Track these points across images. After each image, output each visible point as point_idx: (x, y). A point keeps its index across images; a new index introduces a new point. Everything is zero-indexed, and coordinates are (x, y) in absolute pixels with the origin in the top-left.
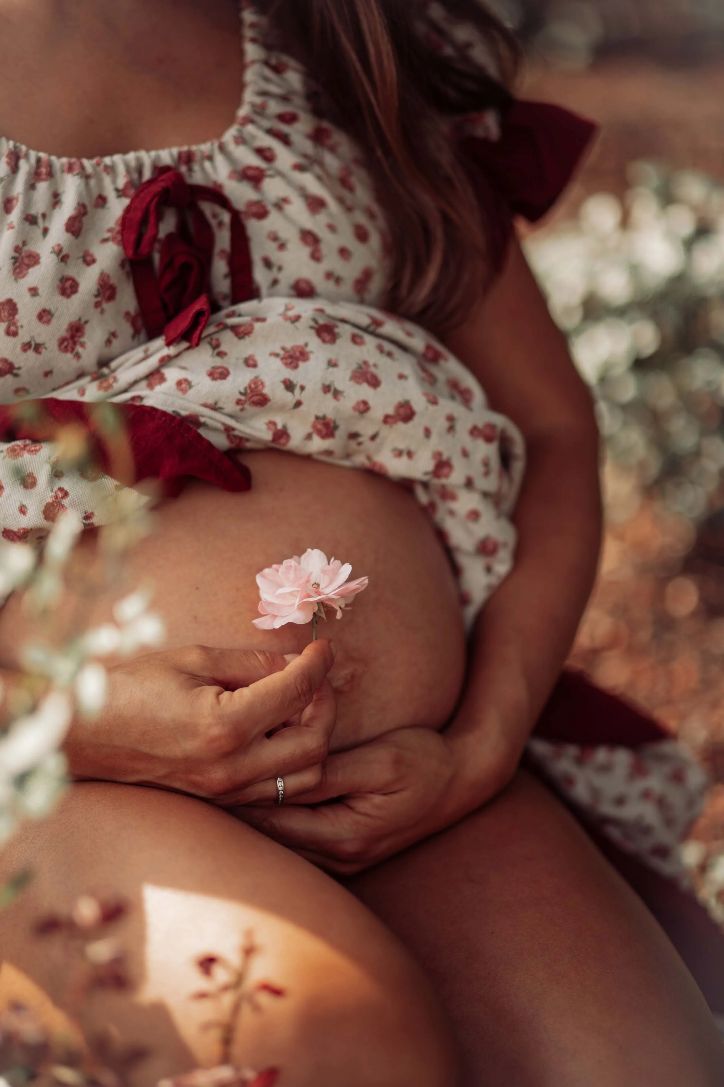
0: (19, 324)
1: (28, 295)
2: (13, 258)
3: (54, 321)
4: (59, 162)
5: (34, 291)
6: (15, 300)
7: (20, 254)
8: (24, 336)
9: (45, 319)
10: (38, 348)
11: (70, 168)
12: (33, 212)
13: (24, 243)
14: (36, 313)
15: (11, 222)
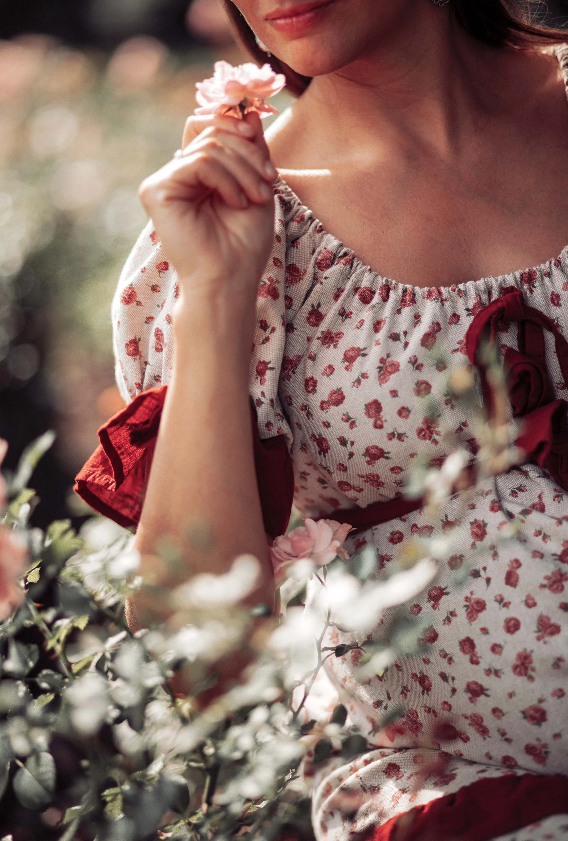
0: (383, 419)
1: (389, 396)
2: (379, 367)
3: (411, 416)
4: (420, 291)
5: (394, 393)
6: (380, 401)
7: (384, 364)
8: (388, 429)
9: (404, 414)
10: (400, 437)
11: (429, 295)
12: (397, 331)
13: (388, 356)
14: (397, 410)
15: (379, 339)
